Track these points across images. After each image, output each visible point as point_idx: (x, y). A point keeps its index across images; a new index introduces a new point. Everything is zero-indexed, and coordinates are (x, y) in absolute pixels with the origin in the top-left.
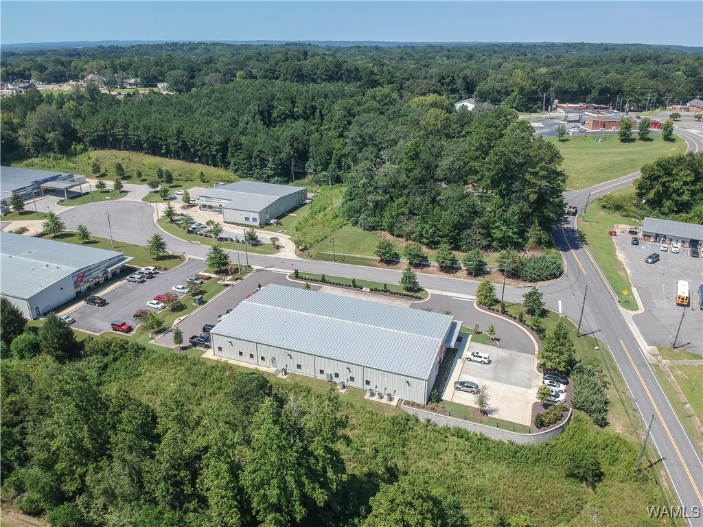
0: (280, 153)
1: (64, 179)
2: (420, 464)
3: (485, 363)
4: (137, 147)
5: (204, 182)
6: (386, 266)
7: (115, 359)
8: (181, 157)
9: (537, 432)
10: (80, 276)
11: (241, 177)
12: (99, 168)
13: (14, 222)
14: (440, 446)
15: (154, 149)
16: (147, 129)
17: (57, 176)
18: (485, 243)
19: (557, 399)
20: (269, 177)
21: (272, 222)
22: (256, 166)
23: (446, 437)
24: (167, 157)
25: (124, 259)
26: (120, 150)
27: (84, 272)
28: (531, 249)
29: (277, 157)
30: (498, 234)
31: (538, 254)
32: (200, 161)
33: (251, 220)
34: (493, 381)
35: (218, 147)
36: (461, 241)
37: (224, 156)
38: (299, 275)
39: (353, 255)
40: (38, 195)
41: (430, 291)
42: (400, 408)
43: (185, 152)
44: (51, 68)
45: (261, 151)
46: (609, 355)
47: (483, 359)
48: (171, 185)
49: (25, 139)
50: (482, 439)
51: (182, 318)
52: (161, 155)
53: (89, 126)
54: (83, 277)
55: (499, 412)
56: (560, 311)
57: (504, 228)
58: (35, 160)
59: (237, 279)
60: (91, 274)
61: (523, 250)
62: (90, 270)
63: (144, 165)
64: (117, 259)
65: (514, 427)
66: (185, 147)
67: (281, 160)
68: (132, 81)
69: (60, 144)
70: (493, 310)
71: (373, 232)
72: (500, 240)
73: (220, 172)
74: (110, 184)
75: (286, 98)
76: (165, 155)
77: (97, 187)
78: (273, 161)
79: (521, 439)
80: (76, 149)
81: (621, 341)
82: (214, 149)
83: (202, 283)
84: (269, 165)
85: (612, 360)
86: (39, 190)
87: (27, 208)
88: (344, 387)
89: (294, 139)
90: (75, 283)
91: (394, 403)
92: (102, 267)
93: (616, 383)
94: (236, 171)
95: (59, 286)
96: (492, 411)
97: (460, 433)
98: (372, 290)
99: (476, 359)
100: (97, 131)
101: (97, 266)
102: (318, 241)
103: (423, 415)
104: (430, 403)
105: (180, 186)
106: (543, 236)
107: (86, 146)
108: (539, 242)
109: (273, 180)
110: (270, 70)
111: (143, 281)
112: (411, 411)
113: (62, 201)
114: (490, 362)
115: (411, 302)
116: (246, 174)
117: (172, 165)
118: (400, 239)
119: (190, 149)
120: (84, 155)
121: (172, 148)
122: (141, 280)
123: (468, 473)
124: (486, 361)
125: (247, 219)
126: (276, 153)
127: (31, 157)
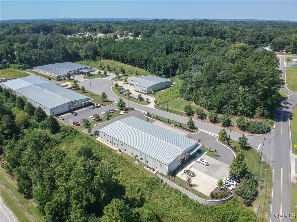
0: (167, 65)
1: (88, 69)
2: (155, 200)
3: (205, 165)
4: (117, 59)
5: (137, 75)
6: (187, 116)
7: (68, 135)
8: (131, 64)
9: (210, 200)
10: (71, 104)
11: (151, 74)
12: (102, 66)
13: (66, 82)
14: (167, 195)
15: (123, 60)
16: (121, 53)
17: (86, 68)
18: (233, 112)
19: (228, 188)
20: (161, 75)
21: (152, 92)
22: (157, 70)
23: (171, 192)
24: (127, 64)
25: (90, 100)
26: (112, 60)
27: (73, 102)
28: (257, 118)
29: (165, 67)
30: (240, 109)
31: (259, 121)
32: (138, 67)
33: (144, 91)
34: (204, 173)
35: (144, 61)
36: (223, 110)
37: (146, 65)
38: (149, 115)
39: (176, 110)
40: (78, 74)
41: (200, 130)
42: (156, 175)
43: (133, 62)
44: (105, 28)
45: (160, 64)
46: (271, 174)
47: (204, 163)
48: (124, 75)
49: (81, 53)
50: (185, 196)
51: (98, 124)
52: (125, 63)
53: (102, 51)
54: (72, 104)
55: (198, 187)
56: (258, 149)
57: (243, 106)
58: (84, 61)
59: (126, 113)
60: (76, 103)
61: (253, 118)
62: (75, 102)
63: (118, 66)
64: (87, 99)
65: (200, 195)
66: (133, 60)
67: (166, 68)
68: (130, 34)
69: (92, 56)
70: (224, 143)
71: (188, 101)
72: (241, 112)
73: (144, 71)
74: (103, 72)
75: (179, 43)
76: (126, 63)
77: (98, 73)
78: (163, 68)
79: (201, 201)
80: (97, 58)
81: (282, 169)
82: (143, 62)
83: (113, 112)
84: (162, 70)
85: (271, 177)
86: (78, 72)
87: (72, 78)
88: (138, 161)
89: (174, 59)
90: (69, 106)
91: (154, 172)
92: (80, 102)
93: (267, 188)
94: (149, 71)
95: (63, 106)
96: (195, 186)
97: (177, 192)
98: (175, 125)
99: (202, 162)
100: (104, 52)
101: (79, 101)
102: (164, 102)
103: (165, 180)
104: (169, 176)
105: (128, 75)
106: (266, 113)
107: (101, 57)
108: (262, 115)
109: (162, 76)
110: (183, 31)
111: (94, 109)
112: (161, 177)
113: (85, 77)
114: (208, 165)
115: (190, 133)
116: (153, 73)
117: (127, 67)
118: (198, 105)
119: (134, 61)
120: (100, 61)
121: (129, 60)
122: (93, 108)
123: (173, 209)
124: (206, 164)
125: (143, 90)
126: (165, 65)
127: (83, 60)
